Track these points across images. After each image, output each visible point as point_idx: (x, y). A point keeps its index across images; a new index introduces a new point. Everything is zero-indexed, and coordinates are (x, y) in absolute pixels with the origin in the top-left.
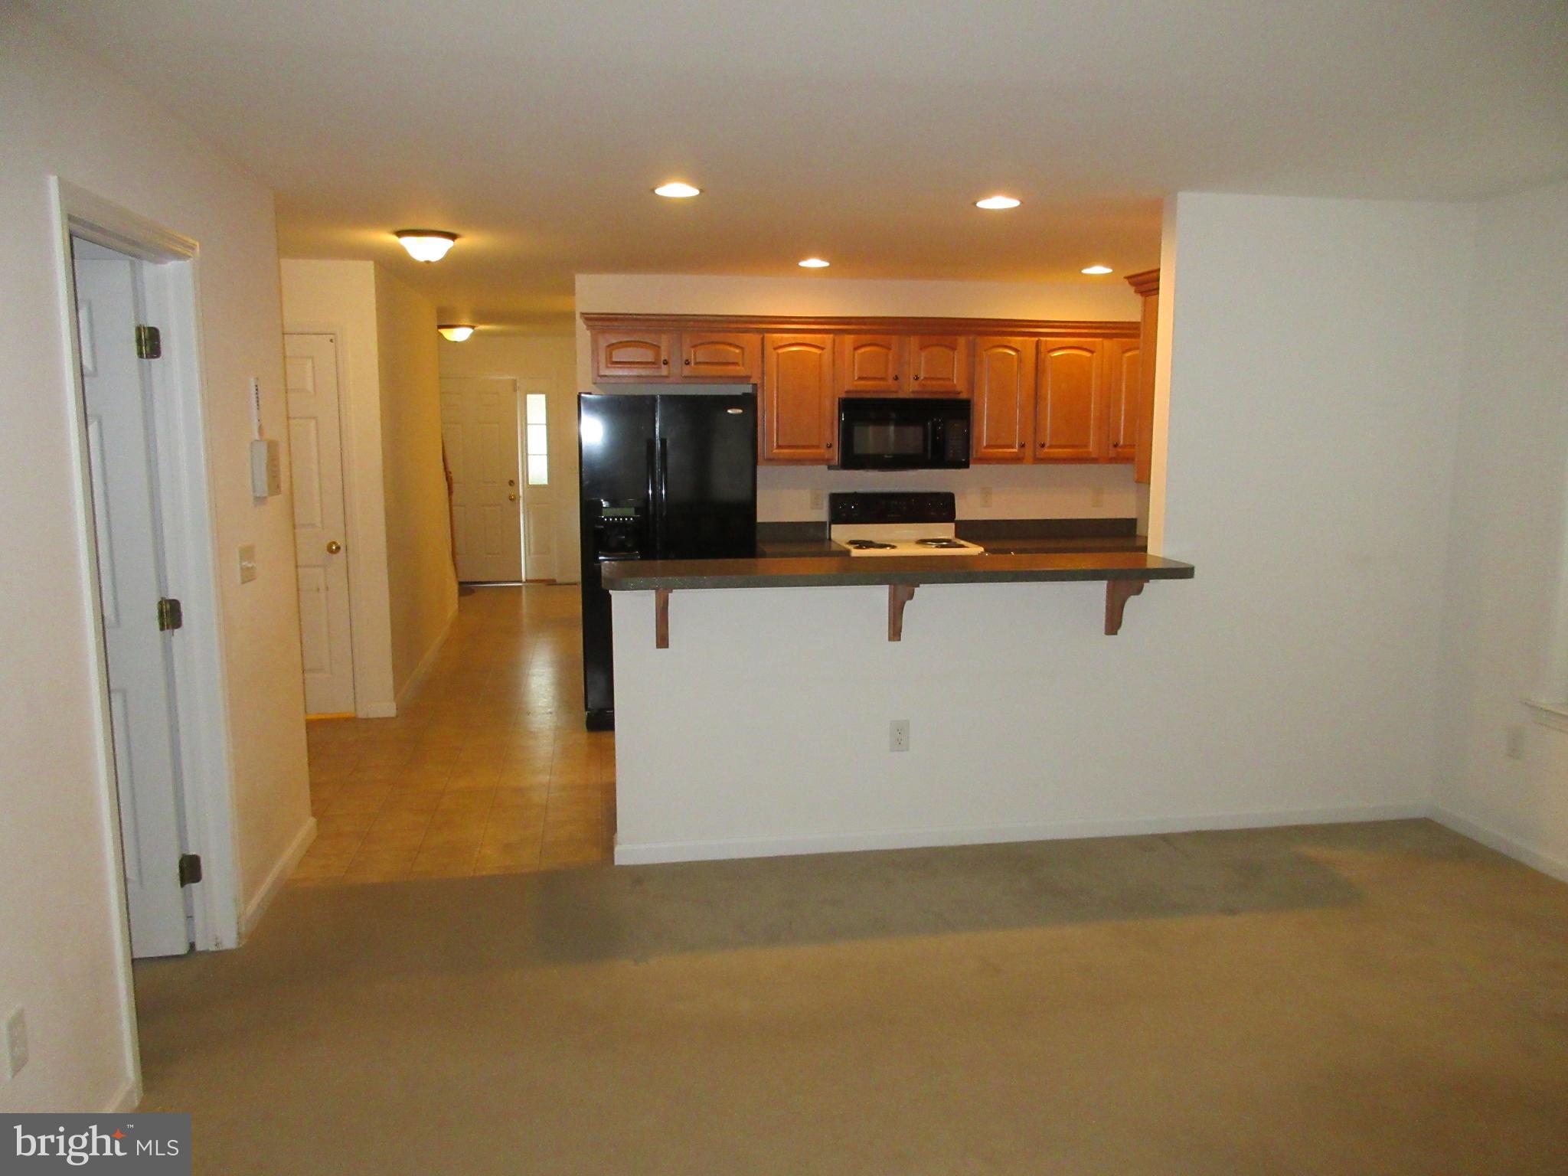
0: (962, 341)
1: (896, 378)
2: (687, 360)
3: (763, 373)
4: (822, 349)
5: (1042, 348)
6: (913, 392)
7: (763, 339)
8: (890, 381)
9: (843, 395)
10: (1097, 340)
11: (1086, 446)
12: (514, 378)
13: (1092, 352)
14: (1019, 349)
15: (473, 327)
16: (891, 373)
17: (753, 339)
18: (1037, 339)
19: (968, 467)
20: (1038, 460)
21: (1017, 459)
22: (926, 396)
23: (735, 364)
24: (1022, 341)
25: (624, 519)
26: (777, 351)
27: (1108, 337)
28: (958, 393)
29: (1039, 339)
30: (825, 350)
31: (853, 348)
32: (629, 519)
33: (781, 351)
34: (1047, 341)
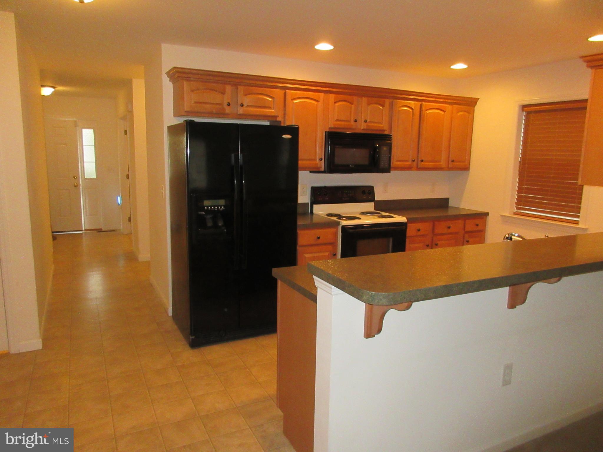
0: (387, 101)
1: (356, 121)
2: (242, 104)
3: (285, 114)
4: (318, 101)
5: (424, 109)
6: (363, 129)
7: (285, 93)
8: (352, 123)
9: (328, 130)
10: (447, 105)
11: (439, 161)
12: (75, 119)
13: (444, 112)
14: (414, 108)
15: (54, 88)
16: (353, 119)
17: (278, 92)
18: (421, 103)
19: (390, 172)
20: (418, 169)
21: (409, 168)
22: (369, 132)
23: (270, 108)
24: (415, 104)
25: (218, 208)
26: (293, 101)
27: (452, 104)
28: (384, 131)
29: (422, 103)
30: (319, 102)
31: (333, 102)
32: (221, 207)
33: (295, 101)
34: (426, 104)
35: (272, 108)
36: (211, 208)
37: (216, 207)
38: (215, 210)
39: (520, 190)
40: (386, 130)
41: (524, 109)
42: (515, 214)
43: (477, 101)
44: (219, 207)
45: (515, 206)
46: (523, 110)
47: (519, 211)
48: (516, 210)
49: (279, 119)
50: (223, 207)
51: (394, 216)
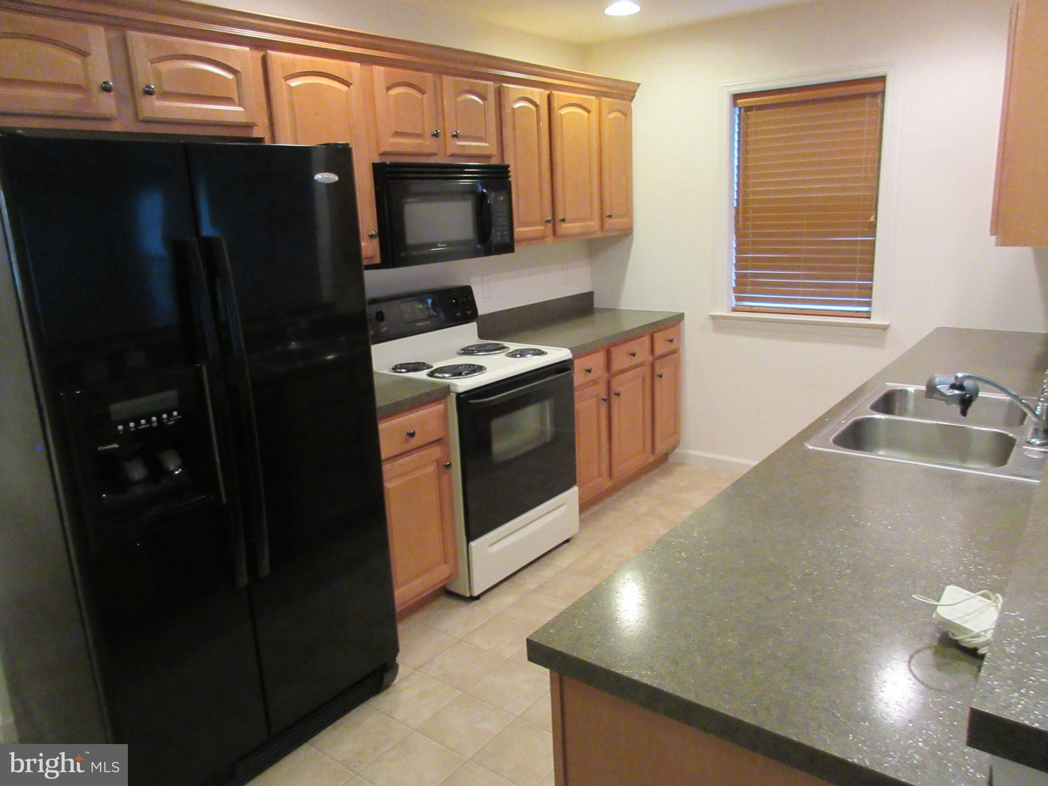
0: (490, 87)
1: (436, 135)
2: (148, 87)
3: (271, 119)
4: (348, 84)
5: (555, 105)
6: (452, 155)
8: (429, 139)
9: (377, 160)
10: (591, 97)
11: (589, 219)
13: (587, 111)
14: (538, 104)
16: (428, 131)
17: (248, 56)
18: (549, 91)
19: (513, 251)
20: (557, 238)
21: (541, 239)
22: (464, 162)
23: (230, 100)
24: (540, 92)
25: (160, 419)
26: (288, 82)
27: (599, 94)
28: (489, 157)
29: (551, 92)
30: (351, 87)
31: (384, 89)
32: (170, 415)
33: (294, 83)
34: (558, 95)
35: (236, 99)
36: (138, 423)
37: (154, 419)
38: (151, 428)
39: (740, 263)
40: (494, 156)
41: (739, 101)
42: (734, 310)
43: (637, 88)
44: (165, 416)
45: (733, 296)
46: (735, 104)
47: (740, 303)
48: (734, 303)
49: (257, 133)
50: (175, 413)
51: (543, 350)
